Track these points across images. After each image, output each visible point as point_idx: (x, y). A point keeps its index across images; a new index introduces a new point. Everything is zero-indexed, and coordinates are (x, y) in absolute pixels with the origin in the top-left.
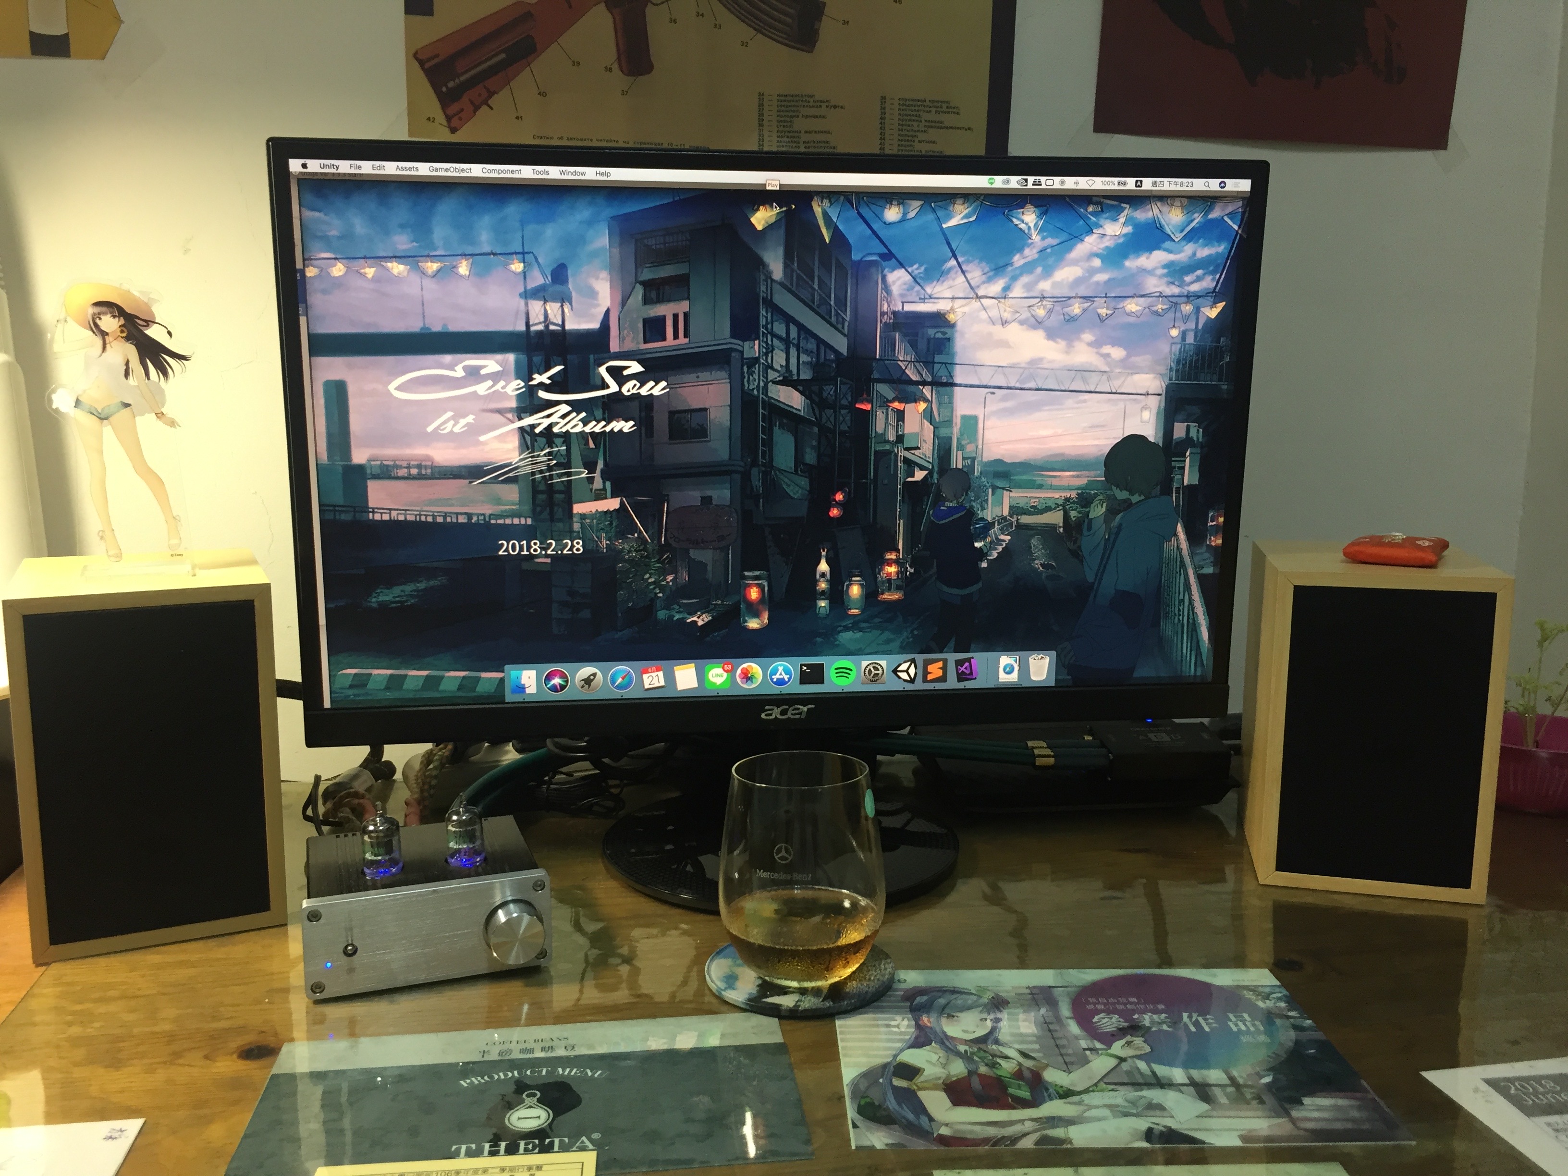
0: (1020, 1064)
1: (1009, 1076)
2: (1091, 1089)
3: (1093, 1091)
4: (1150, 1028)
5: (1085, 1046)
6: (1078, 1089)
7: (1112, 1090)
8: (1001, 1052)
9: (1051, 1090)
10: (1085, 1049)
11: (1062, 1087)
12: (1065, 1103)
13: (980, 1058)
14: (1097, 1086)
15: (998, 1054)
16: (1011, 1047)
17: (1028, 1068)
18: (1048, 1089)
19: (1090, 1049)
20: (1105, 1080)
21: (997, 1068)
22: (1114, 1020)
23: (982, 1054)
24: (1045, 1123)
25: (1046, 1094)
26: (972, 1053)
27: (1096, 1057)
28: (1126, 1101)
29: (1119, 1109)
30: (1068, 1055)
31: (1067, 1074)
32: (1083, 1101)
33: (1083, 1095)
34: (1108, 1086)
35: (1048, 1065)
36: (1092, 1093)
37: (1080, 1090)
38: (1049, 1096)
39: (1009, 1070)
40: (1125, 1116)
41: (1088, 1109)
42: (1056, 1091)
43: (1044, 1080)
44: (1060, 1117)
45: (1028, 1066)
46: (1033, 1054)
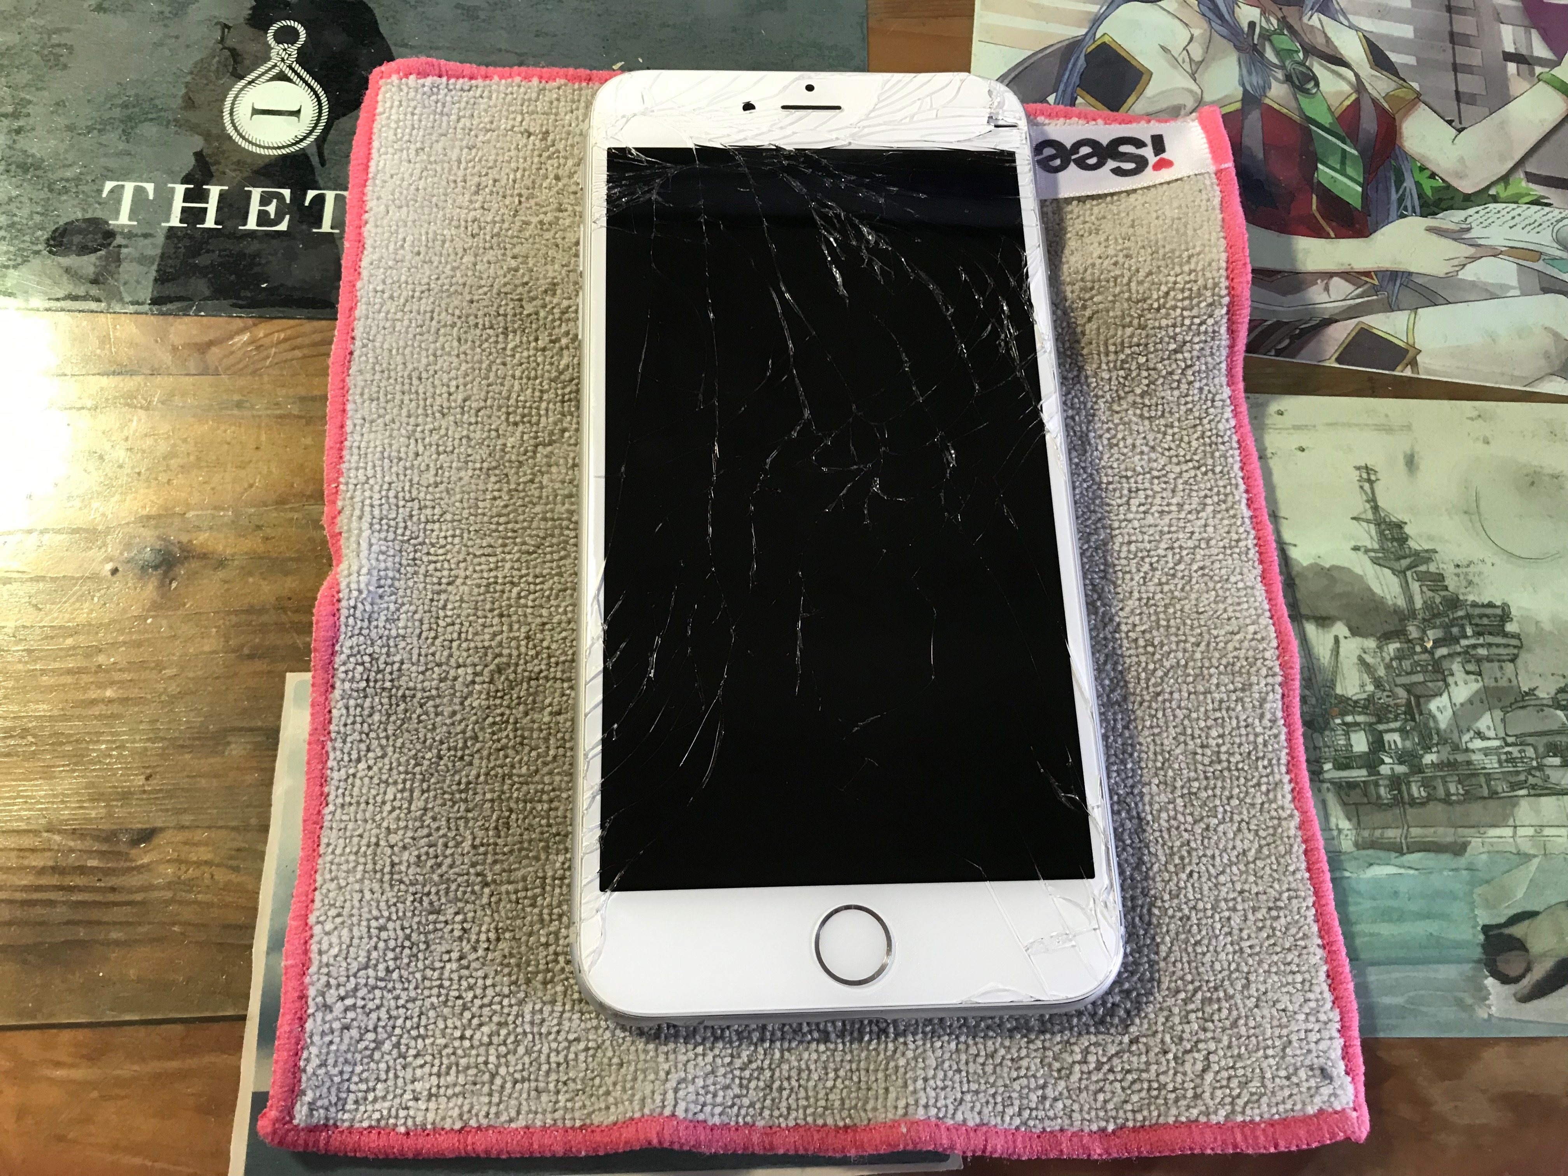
0: (1359, 87)
1: (1326, 120)
2: (1492, 192)
3: (1495, 199)
5: (1510, 48)
6: (1467, 187)
7: (1536, 202)
8: (1328, 39)
9: (1409, 183)
10: (1508, 57)
11: (1433, 176)
12: (1430, 229)
13: (1278, 52)
14: (1507, 184)
15: (1320, 42)
16: (1351, 27)
17: (1375, 102)
18: (1403, 181)
19: (1517, 58)
20: (1531, 167)
21: (1306, 92)
23: (1285, 41)
24: (1375, 290)
25: (1394, 196)
26: (1266, 36)
27: (1526, 85)
28: (1558, 241)
29: (1539, 266)
30: (1468, 69)
31: (1454, 132)
32: (1469, 230)
33: (1471, 211)
34: (1531, 185)
35: (1418, 97)
36: (1491, 206)
37: (1469, 190)
38: (1401, 200)
39: (1334, 103)
40: (1545, 290)
41: (1473, 259)
42: (1418, 184)
43: (1401, 148)
44: (1410, 274)
45: (1374, 94)
46: (1393, 57)
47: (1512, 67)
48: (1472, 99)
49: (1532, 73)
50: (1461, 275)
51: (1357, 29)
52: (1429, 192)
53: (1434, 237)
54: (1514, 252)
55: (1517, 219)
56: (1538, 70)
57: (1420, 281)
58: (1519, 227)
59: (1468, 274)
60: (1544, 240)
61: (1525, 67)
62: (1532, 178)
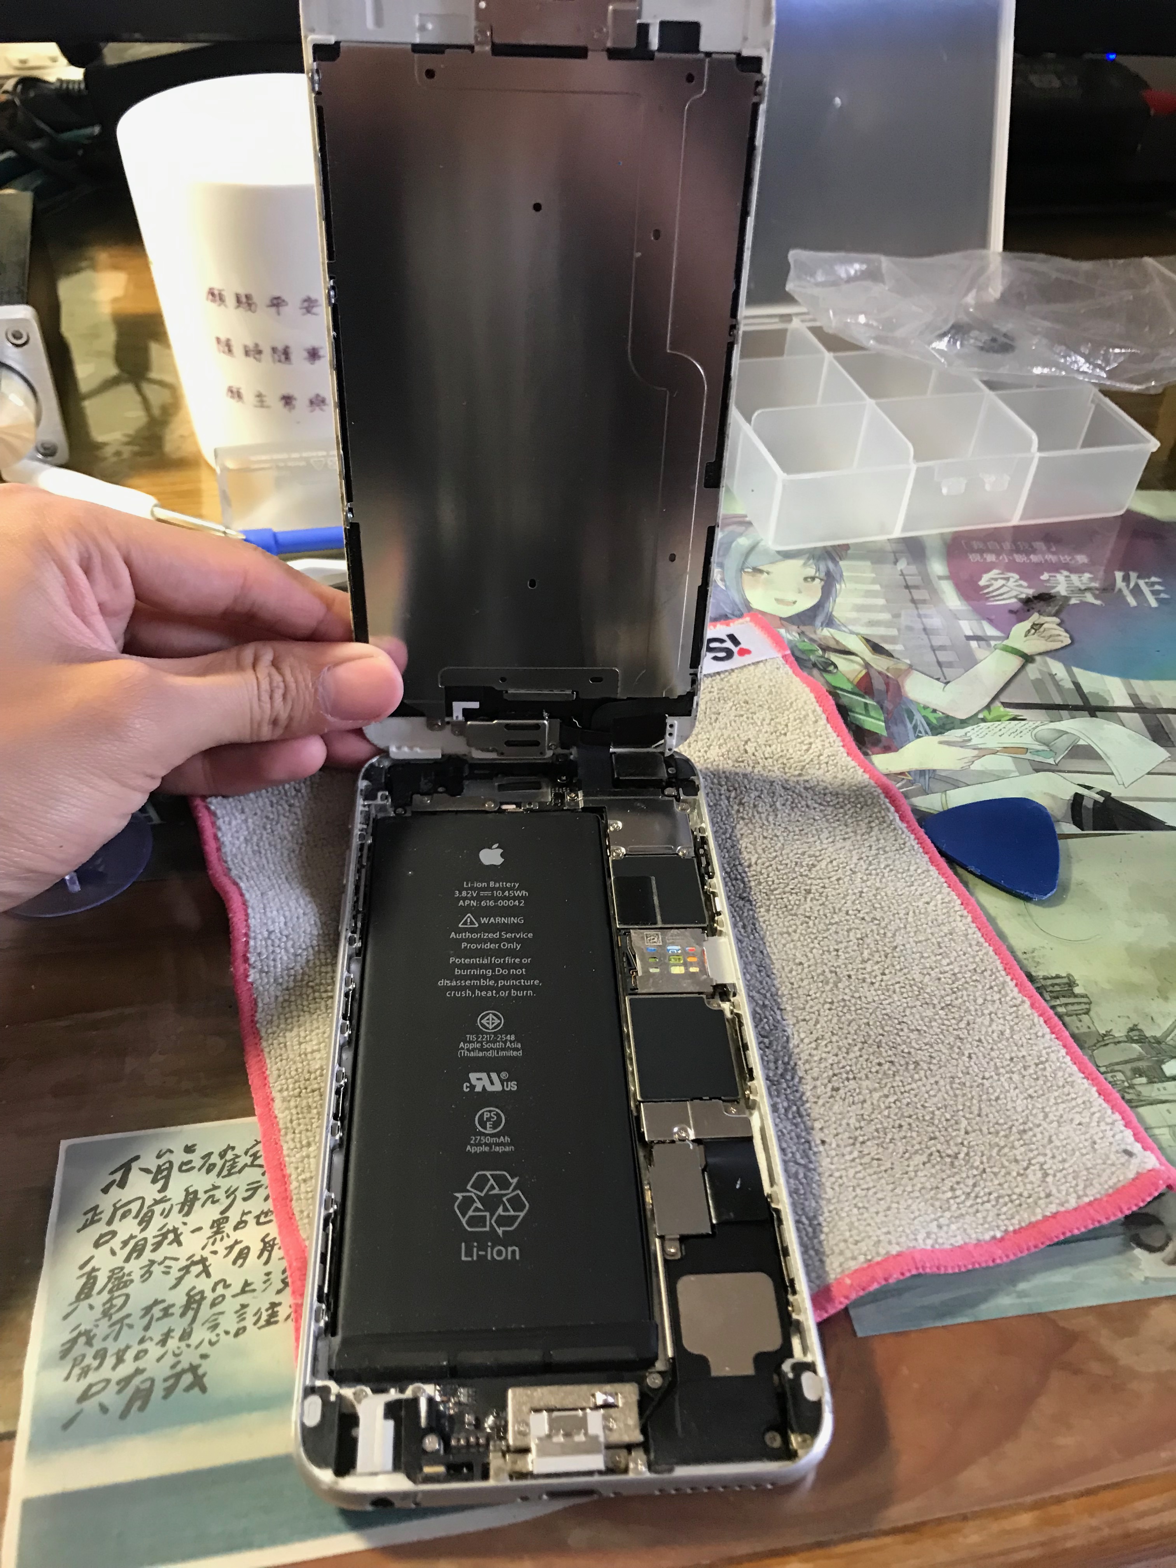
0: (867, 665)
1: (849, 687)
2: (981, 716)
3: (984, 720)
4: (1067, 599)
5: (970, 633)
6: (961, 715)
8: (837, 642)
9: (918, 717)
10: (969, 638)
11: (934, 711)
12: (941, 743)
13: (803, 652)
14: (990, 711)
15: (832, 644)
16: (852, 633)
17: (880, 673)
18: (913, 716)
19: (978, 639)
20: (1004, 698)
21: (830, 672)
22: (1011, 583)
23: (807, 645)
25: (910, 726)
28: (1037, 740)
29: (1028, 756)
30: (942, 648)
31: (942, 685)
32: (970, 740)
33: (969, 729)
34: (1008, 710)
35: (911, 667)
36: (982, 725)
37: (964, 717)
38: (915, 727)
39: (851, 677)
40: (1037, 771)
41: (980, 757)
42: (925, 717)
43: (907, 698)
44: (934, 771)
45: (880, 669)
46: (887, 647)
47: (974, 644)
48: (950, 665)
49: (989, 645)
50: (973, 767)
51: (857, 634)
52: (935, 721)
53: (946, 747)
54: (1006, 750)
55: (1003, 731)
56: (993, 643)
57: (943, 774)
58: (1006, 735)
59: (977, 766)
60: (1027, 740)
61: (983, 643)
62: (1006, 705)
